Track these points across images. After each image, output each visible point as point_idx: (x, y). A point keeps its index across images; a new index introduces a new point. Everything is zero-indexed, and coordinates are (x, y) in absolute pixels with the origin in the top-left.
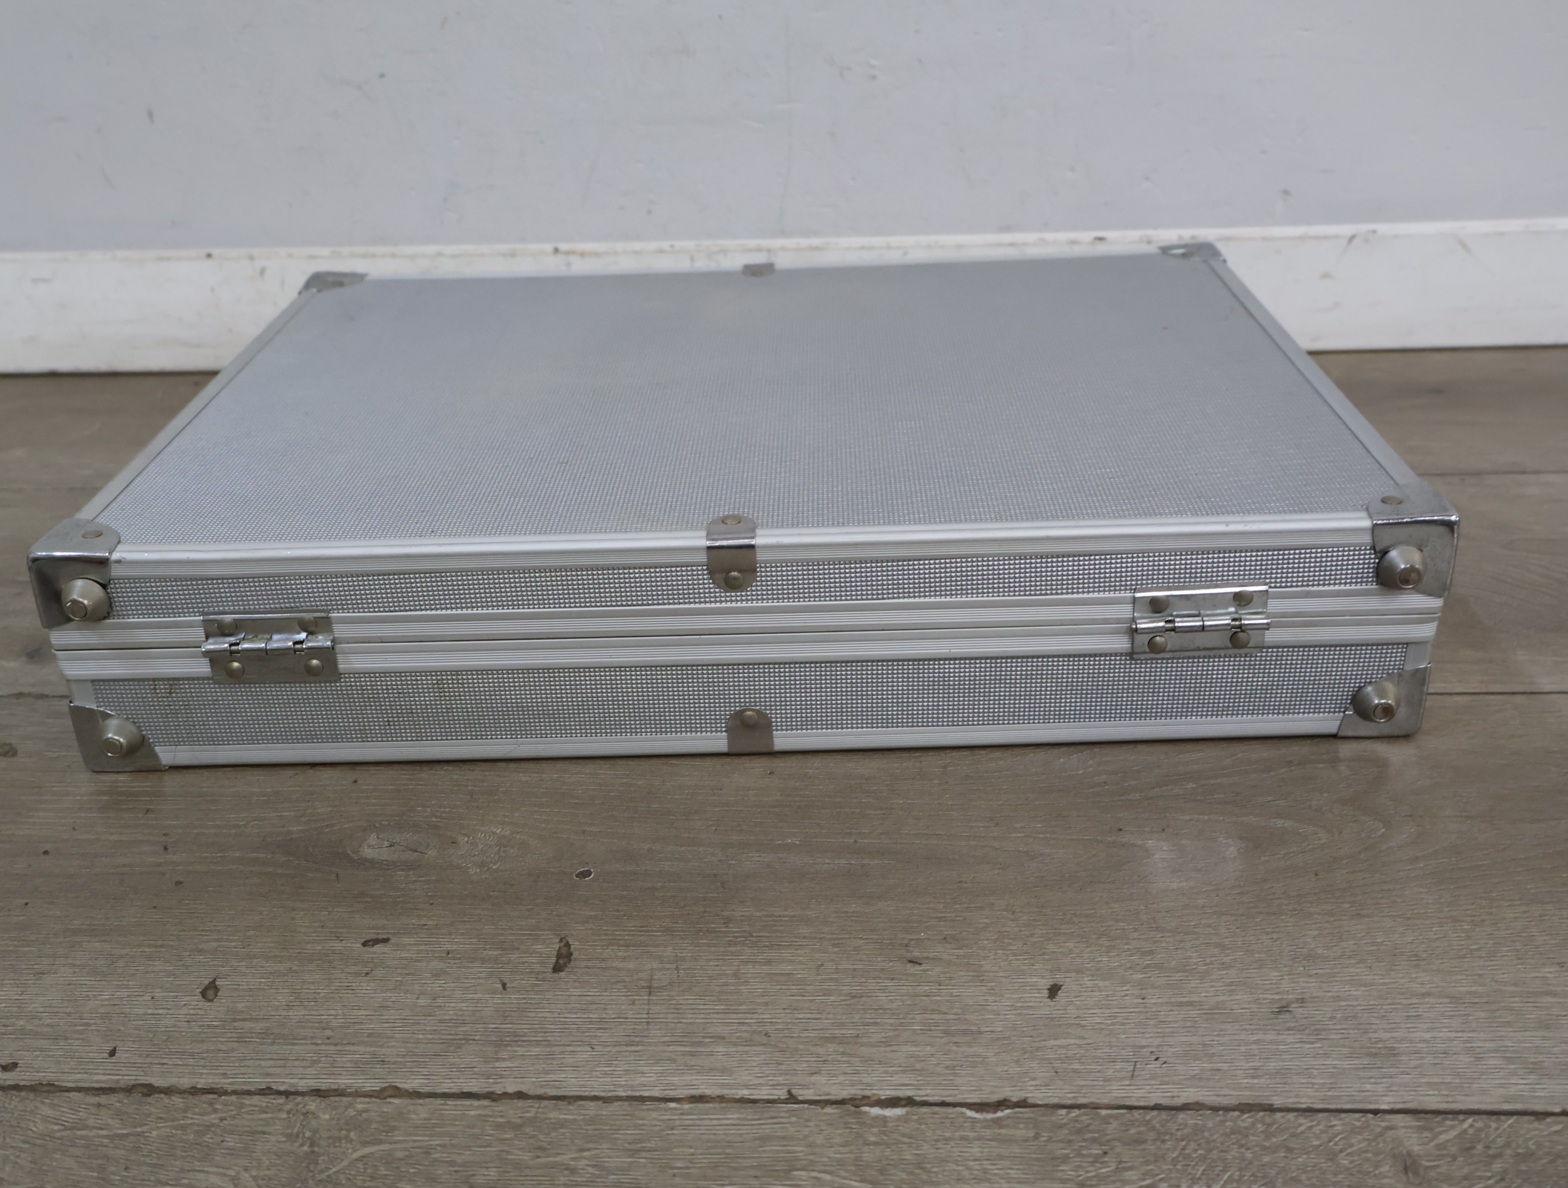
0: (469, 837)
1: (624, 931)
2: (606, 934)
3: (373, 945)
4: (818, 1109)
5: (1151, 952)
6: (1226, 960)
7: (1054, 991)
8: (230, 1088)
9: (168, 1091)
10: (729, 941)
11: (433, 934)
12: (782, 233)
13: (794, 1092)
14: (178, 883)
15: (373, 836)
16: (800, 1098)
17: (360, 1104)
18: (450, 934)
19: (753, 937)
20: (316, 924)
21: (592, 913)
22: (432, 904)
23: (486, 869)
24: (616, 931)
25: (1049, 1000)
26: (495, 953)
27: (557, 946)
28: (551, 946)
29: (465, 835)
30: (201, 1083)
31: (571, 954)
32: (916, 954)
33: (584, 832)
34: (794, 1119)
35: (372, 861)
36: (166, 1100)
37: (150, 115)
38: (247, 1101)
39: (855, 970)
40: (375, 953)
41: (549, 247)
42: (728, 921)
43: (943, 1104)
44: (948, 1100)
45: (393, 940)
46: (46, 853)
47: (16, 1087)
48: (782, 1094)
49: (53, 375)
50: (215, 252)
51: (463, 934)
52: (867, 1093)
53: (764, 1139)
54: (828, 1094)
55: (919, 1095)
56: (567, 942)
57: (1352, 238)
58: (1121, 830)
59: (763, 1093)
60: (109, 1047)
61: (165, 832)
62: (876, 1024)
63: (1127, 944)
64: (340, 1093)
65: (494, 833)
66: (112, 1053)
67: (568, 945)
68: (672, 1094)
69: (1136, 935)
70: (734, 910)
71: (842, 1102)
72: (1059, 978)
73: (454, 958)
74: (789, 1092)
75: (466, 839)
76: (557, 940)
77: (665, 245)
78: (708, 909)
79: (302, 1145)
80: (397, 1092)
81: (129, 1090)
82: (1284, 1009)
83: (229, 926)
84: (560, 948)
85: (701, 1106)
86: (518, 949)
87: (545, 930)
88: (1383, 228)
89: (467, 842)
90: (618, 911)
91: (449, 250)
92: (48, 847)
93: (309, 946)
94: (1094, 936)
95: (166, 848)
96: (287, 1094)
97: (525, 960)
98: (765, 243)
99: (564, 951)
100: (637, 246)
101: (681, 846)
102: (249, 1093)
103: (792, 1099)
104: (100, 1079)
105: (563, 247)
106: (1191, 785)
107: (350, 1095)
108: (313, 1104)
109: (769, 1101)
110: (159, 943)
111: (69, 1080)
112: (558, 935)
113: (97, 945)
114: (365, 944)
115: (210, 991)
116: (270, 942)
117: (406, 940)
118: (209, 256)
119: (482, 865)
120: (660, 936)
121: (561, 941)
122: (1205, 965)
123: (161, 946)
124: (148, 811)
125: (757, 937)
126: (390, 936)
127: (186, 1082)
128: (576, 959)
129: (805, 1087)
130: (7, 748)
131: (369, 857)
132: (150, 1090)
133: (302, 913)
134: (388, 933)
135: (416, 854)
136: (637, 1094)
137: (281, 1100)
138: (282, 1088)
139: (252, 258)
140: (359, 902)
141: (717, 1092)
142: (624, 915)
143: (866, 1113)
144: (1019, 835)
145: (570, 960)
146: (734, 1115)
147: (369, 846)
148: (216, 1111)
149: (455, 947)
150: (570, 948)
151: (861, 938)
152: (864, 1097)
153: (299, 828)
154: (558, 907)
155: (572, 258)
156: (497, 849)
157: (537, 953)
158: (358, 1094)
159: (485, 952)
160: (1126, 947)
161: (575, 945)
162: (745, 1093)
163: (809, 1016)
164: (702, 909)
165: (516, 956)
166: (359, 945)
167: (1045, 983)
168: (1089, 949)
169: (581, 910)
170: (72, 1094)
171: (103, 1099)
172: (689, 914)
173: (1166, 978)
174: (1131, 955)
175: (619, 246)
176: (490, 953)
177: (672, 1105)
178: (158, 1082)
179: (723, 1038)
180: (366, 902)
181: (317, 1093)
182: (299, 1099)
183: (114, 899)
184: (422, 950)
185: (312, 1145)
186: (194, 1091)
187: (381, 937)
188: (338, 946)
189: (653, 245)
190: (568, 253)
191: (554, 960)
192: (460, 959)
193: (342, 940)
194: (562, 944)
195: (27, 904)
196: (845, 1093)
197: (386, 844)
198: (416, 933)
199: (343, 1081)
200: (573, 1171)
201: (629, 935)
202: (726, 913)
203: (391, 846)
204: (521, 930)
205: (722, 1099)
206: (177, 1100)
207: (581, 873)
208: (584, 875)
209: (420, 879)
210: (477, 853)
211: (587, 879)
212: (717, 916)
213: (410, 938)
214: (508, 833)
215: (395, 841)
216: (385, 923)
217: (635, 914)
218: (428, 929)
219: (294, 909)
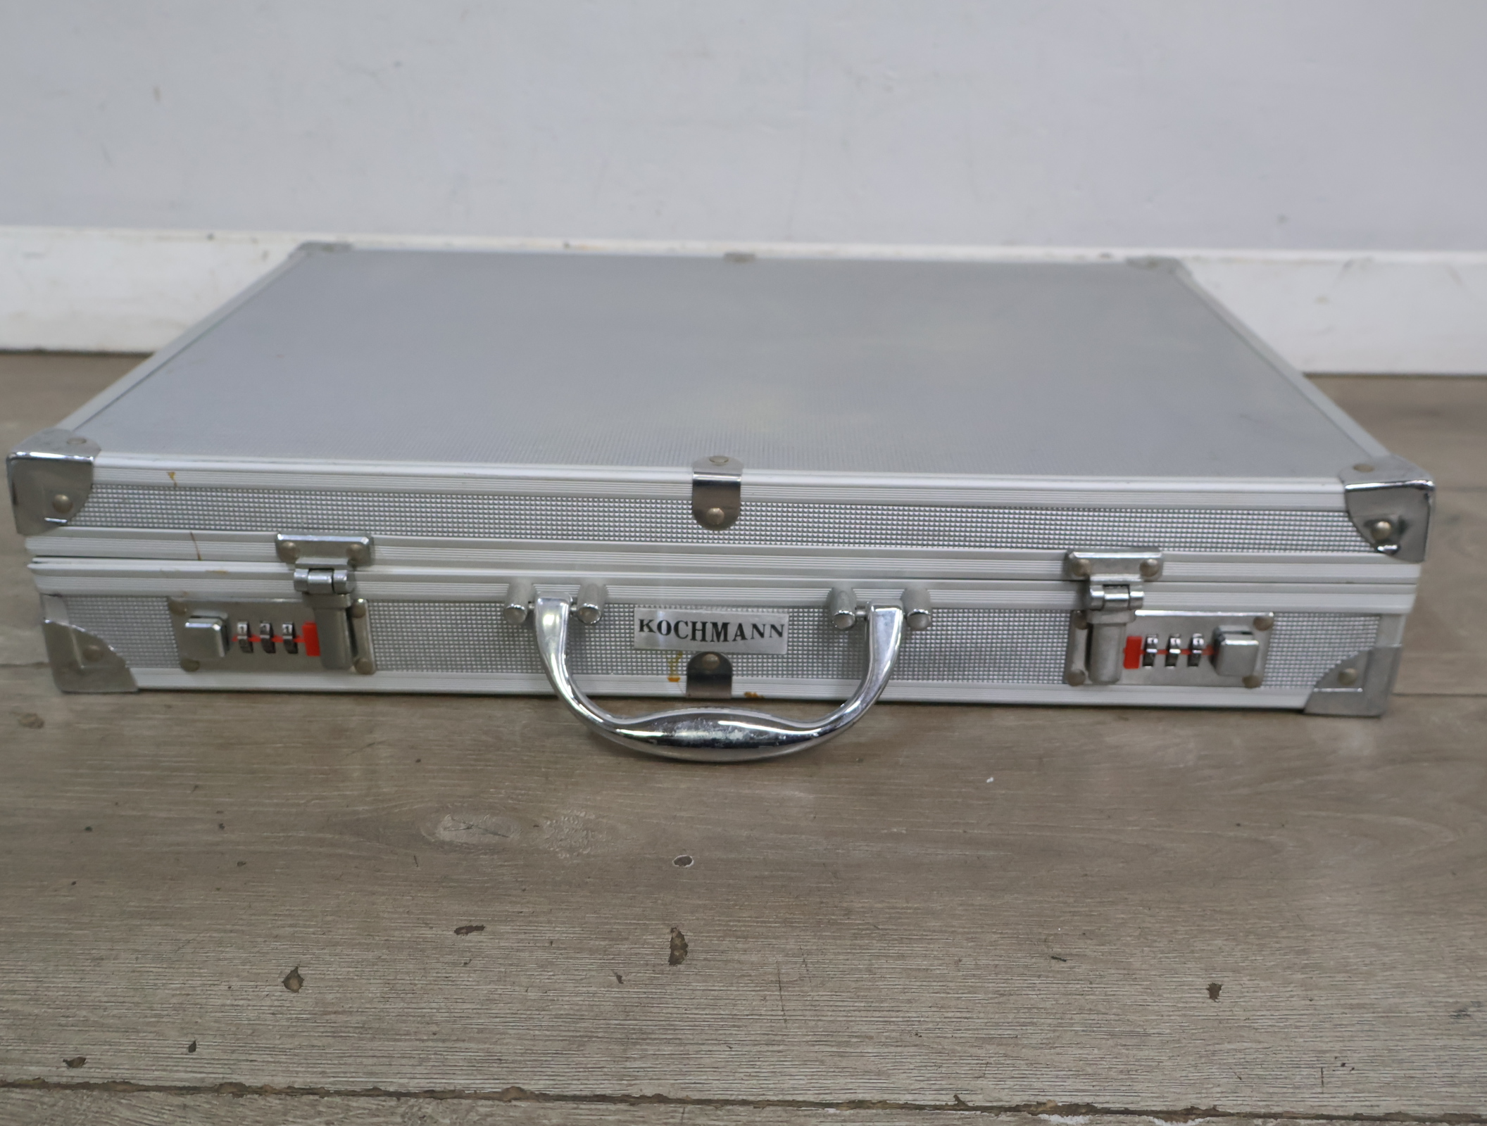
0: (552, 820)
1: (739, 921)
2: (720, 925)
3: (467, 933)
4: (992, 1116)
5: (1305, 952)
6: (1386, 960)
7: (1214, 991)
8: (332, 1088)
9: (262, 1091)
10: (854, 934)
11: (530, 922)
13: (964, 1097)
14: (241, 864)
15: (447, 818)
16: (970, 1104)
17: (483, 1107)
18: (549, 922)
19: (879, 929)
20: (401, 910)
21: (700, 902)
22: (524, 890)
23: (575, 854)
24: (730, 921)
25: (1210, 1001)
26: (602, 943)
27: (670, 937)
28: (662, 936)
29: (547, 818)
30: (299, 1082)
31: (686, 946)
32: (1057, 950)
33: (675, 817)
35: (451, 843)
36: (261, 1102)
38: (355, 1103)
39: (996, 966)
40: (470, 942)
41: (559, 243)
42: (848, 912)
43: (1126, 1112)
44: (1131, 1107)
45: (489, 928)
46: (89, 829)
47: (86, 1086)
48: (949, 1099)
50: (217, 233)
51: (564, 923)
52: (1042, 1099)
54: (1000, 1100)
55: (1100, 1101)
56: (680, 933)
57: (1348, 265)
58: (1238, 825)
59: (928, 1099)
60: (187, 1041)
61: (219, 809)
62: (1033, 1024)
63: (1277, 943)
64: (457, 1094)
65: (577, 817)
66: (192, 1048)
67: (680, 936)
68: (828, 1098)
69: (1284, 933)
70: (852, 901)
71: (1016, 1109)
72: (1217, 978)
73: (558, 948)
74: (956, 1097)
75: (549, 823)
76: (668, 930)
78: (824, 900)
80: (522, 1095)
81: (217, 1089)
82: (1461, 1013)
83: (304, 911)
84: (672, 938)
85: (863, 1112)
86: (627, 939)
87: (652, 919)
88: (1380, 256)
89: (550, 826)
90: (728, 900)
91: (457, 241)
92: (90, 823)
93: (397, 933)
94: (1241, 934)
95: (221, 826)
96: (398, 1095)
97: (638, 951)
98: (776, 247)
99: (678, 942)
100: (647, 244)
101: (781, 834)
102: (354, 1094)
103: (960, 1105)
104: (183, 1077)
105: (575, 243)
106: (1299, 781)
107: (468, 1097)
108: (429, 1107)
109: (936, 1108)
110: (229, 927)
111: (146, 1078)
112: (669, 925)
113: (158, 928)
114: (458, 931)
115: (293, 980)
116: (353, 929)
117: (503, 928)
118: (211, 237)
119: (571, 850)
120: (779, 927)
121: (672, 931)
122: (1366, 965)
123: (231, 931)
124: (196, 787)
125: (882, 929)
126: (485, 924)
127: (281, 1081)
128: (692, 951)
129: (971, 1092)
130: (32, 719)
131: (447, 839)
132: (240, 1090)
133: (383, 898)
134: (481, 920)
135: (497, 837)
136: (789, 1098)
137: (393, 1102)
138: (391, 1089)
139: (254, 241)
140: (443, 887)
141: (876, 1096)
142: (736, 905)
143: (1045, 1121)
144: (1135, 828)
145: (686, 952)
147: (445, 829)
148: (320, 1114)
149: (557, 936)
150: (683, 939)
151: (994, 933)
152: (1039, 1104)
153: (366, 808)
154: (662, 895)
156: (584, 833)
157: (648, 944)
158: (477, 1096)
159: (592, 942)
160: (1278, 945)
161: (688, 936)
162: (908, 1098)
163: (959, 1015)
164: (818, 900)
165: (626, 946)
166: (451, 933)
167: (1204, 983)
168: (1239, 947)
169: (687, 898)
170: (152, 1094)
171: (188, 1100)
172: (805, 905)
173: (1329, 979)
174: (1285, 954)
175: (629, 244)
176: (597, 943)
177: (832, 1111)
178: (248, 1081)
179: (871, 1038)
180: (451, 887)
181: (431, 1094)
182: (412, 1101)
183: (171, 879)
184: (522, 940)
186: (291, 1092)
187: (474, 924)
188: (428, 933)
190: (578, 249)
191: (668, 952)
192: (565, 949)
193: (431, 928)
194: (674, 935)
195: (74, 883)
196: (1017, 1100)
197: (463, 826)
198: (512, 921)
199: (459, 1082)
201: (745, 926)
202: (845, 905)
203: (468, 828)
204: (627, 919)
205: (883, 1104)
206: (274, 1101)
207: (680, 860)
208: (684, 862)
209: (506, 863)
210: (563, 837)
211: (687, 866)
212: (836, 907)
213: (506, 925)
214: (593, 817)
215: (471, 823)
216: (477, 909)
217: (746, 903)
218: (524, 916)
219: (373, 893)
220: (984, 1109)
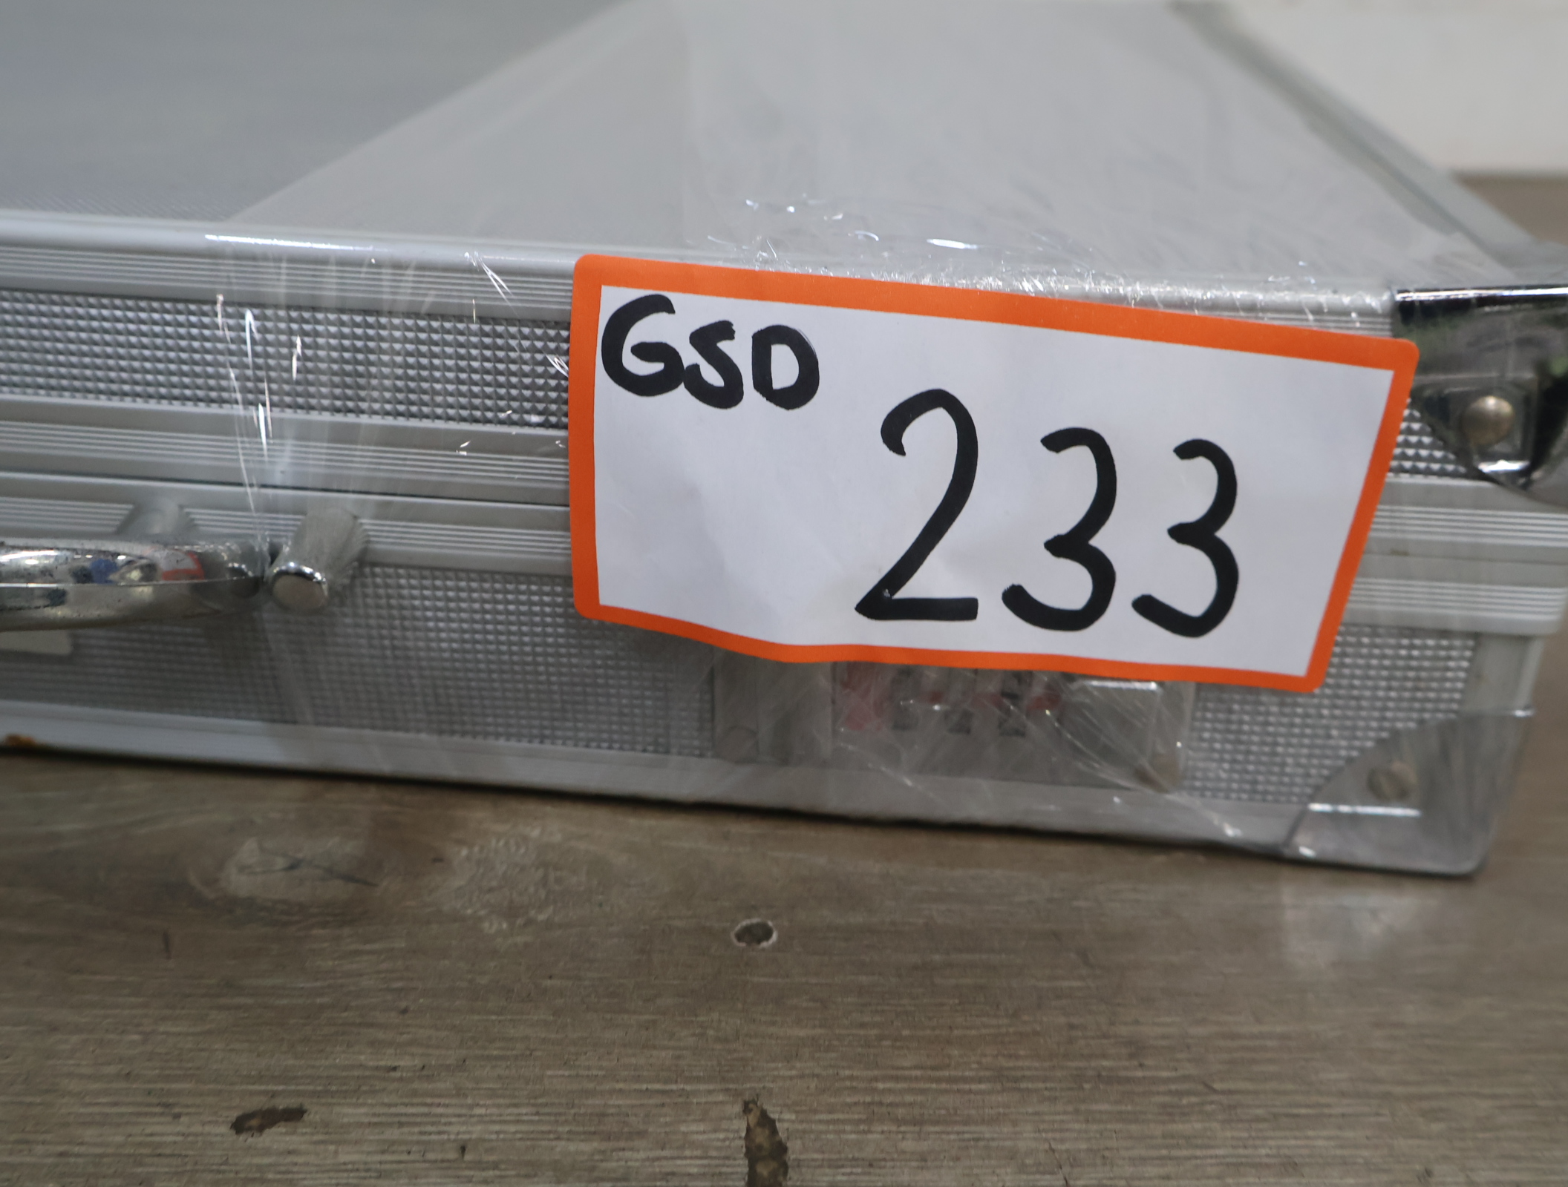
0: (471, 847)
1: (896, 1079)
2: (854, 1090)
3: (261, 1129)
10: (1164, 1106)
11: (415, 1093)
15: (249, 847)
18: (460, 1092)
19: (1215, 1091)
20: (111, 1070)
21: (802, 1033)
22: (405, 1011)
23: (520, 921)
24: (876, 1079)
26: (586, 1147)
27: (741, 1125)
28: (725, 1125)
29: (461, 842)
31: (781, 1149)
35: (250, 903)
40: (267, 1152)
42: (1137, 1049)
45: (315, 1113)
51: (493, 1094)
56: (764, 1114)
65: (526, 838)
67: (767, 1122)
70: (1137, 1022)
73: (480, 1165)
75: (464, 852)
76: (738, 1108)
78: (1075, 1020)
84: (749, 1130)
86: (642, 1134)
87: (698, 1080)
89: (468, 858)
90: (862, 1025)
93: (89, 1134)
97: (668, 1166)
99: (761, 1137)
112: (737, 1094)
114: (239, 1126)
117: (349, 1112)
119: (511, 912)
120: (990, 1092)
121: (746, 1109)
125: (1223, 1092)
126: (307, 1103)
128: (799, 1163)
131: (243, 893)
133: (75, 1039)
134: (299, 1094)
135: (352, 886)
140: (220, 1008)
142: (881, 1038)
145: (784, 1167)
147: (243, 869)
149: (477, 1131)
150: (774, 1131)
154: (715, 1016)
156: (540, 873)
157: (693, 1145)
159: (561, 1145)
161: (786, 1122)
164: (1062, 1020)
165: (642, 1155)
166: (224, 1129)
169: (773, 1023)
172: (1036, 1033)
176: (572, 1147)
180: (238, 1007)
184: (393, 1143)
187: (281, 1103)
188: (165, 1131)
191: (742, 1166)
192: (495, 1166)
193: (177, 1116)
194: (753, 1119)
197: (281, 863)
198: (373, 1092)
201: (911, 1091)
202: (1124, 1031)
203: (292, 867)
204: (638, 1079)
207: (747, 929)
208: (756, 934)
209: (368, 947)
210: (494, 884)
211: (765, 944)
212: (1105, 1036)
213: (357, 1105)
214: (557, 838)
215: (300, 856)
216: (291, 1062)
217: (906, 1033)
218: (401, 1079)
219: (53, 1028)
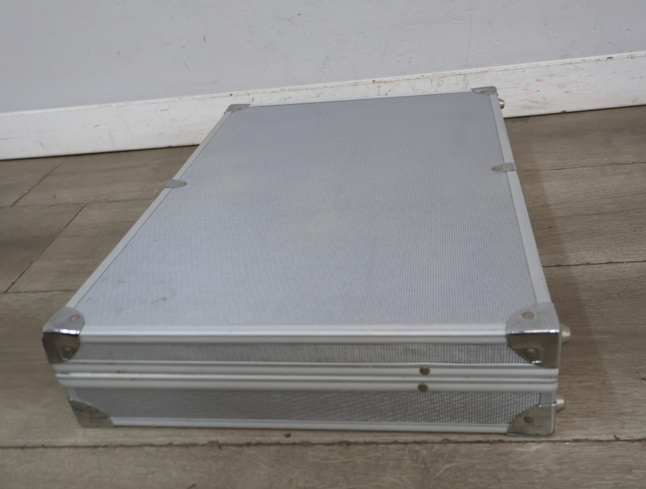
4: (630, 444)
8: (380, 442)
9: (356, 444)
12: (467, 66)
13: (618, 436)
16: (621, 439)
17: (437, 447)
30: (367, 440)
32: (643, 376)
34: (622, 448)
36: (357, 447)
37: (204, 39)
38: (389, 447)
39: (619, 384)
41: (371, 80)
47: (294, 444)
48: (611, 437)
49: (170, 147)
50: (233, 93)
53: (614, 457)
54: (632, 437)
59: (604, 438)
62: (640, 406)
64: (426, 442)
68: (565, 439)
71: (640, 440)
74: (615, 436)
77: (420, 75)
79: (421, 464)
80: (449, 441)
81: (340, 444)
85: (580, 444)
91: (329, 84)
96: (405, 443)
98: (463, 71)
100: (408, 77)
102: (388, 443)
103: (617, 440)
104: (326, 439)
105: (377, 80)
107: (430, 443)
108: (417, 447)
109: (608, 441)
111: (314, 440)
118: (231, 95)
129: (621, 434)
132: (348, 443)
137: (403, 446)
138: (402, 441)
139: (248, 94)
141: (584, 437)
146: (595, 447)
148: (378, 451)
151: (616, 370)
155: (380, 84)
158: (433, 443)
162: (596, 437)
163: (608, 404)
170: (318, 446)
171: (331, 447)
175: (400, 77)
177: (567, 443)
179: (576, 415)
181: (417, 443)
182: (410, 445)
185: (425, 464)
186: (366, 443)
189: (415, 76)
190: (378, 82)
196: (640, 437)
199: (425, 438)
200: (538, 472)
205: (587, 440)
206: (361, 447)
220: (627, 441)
